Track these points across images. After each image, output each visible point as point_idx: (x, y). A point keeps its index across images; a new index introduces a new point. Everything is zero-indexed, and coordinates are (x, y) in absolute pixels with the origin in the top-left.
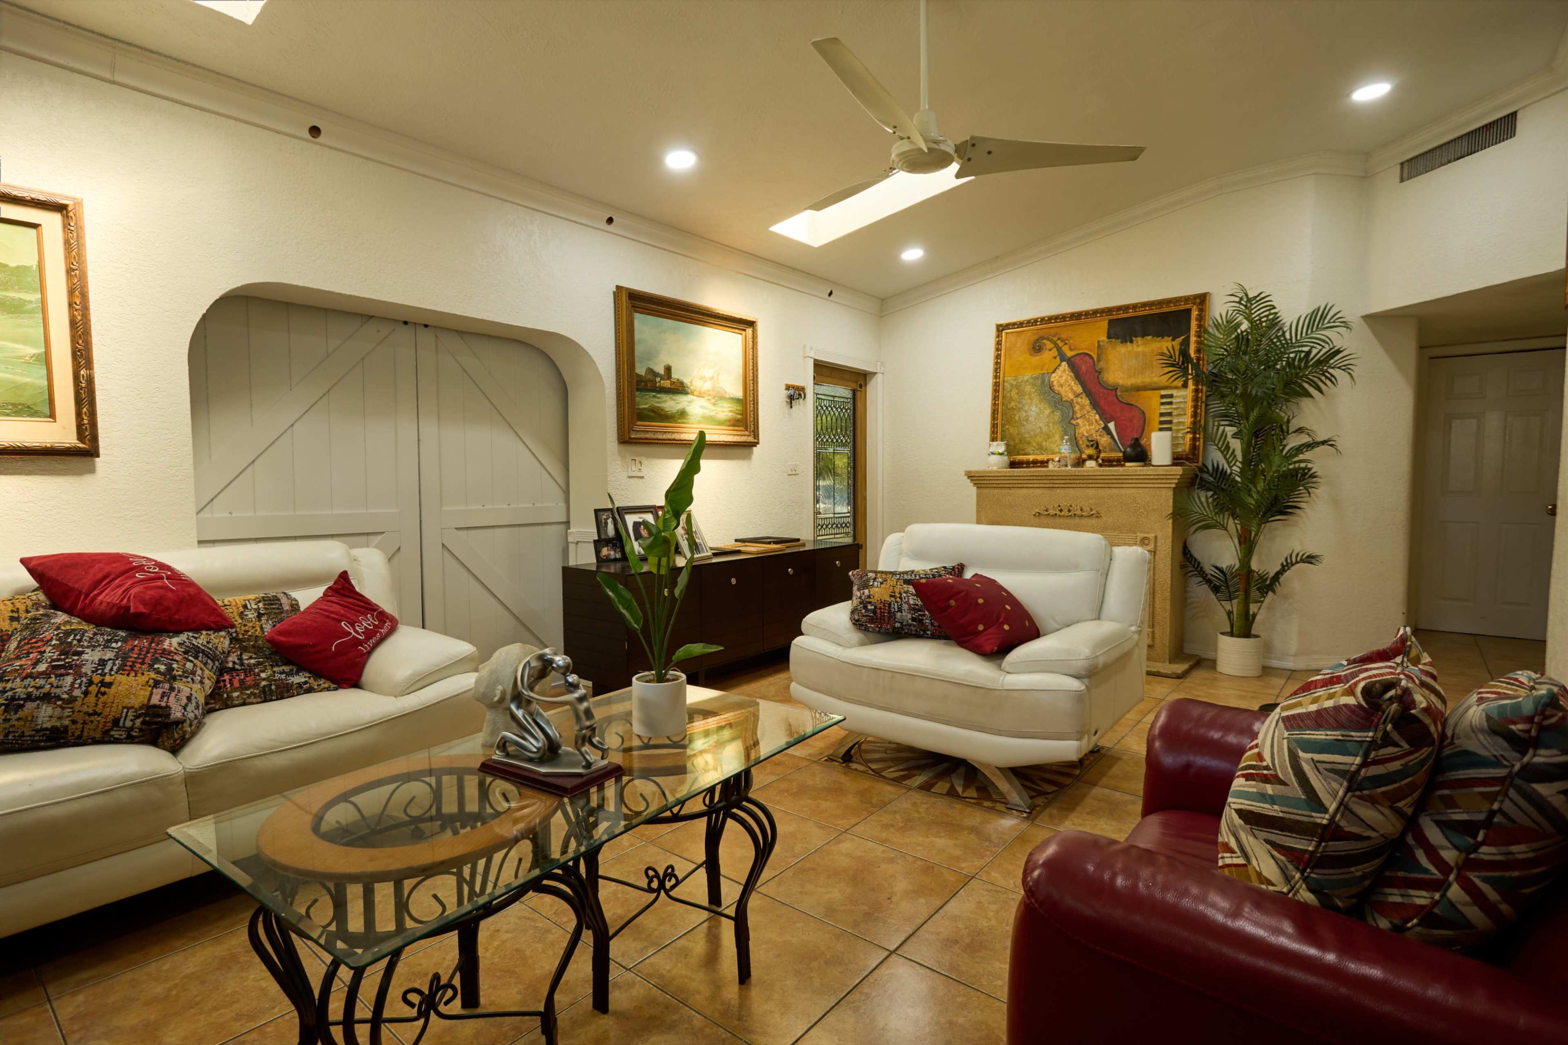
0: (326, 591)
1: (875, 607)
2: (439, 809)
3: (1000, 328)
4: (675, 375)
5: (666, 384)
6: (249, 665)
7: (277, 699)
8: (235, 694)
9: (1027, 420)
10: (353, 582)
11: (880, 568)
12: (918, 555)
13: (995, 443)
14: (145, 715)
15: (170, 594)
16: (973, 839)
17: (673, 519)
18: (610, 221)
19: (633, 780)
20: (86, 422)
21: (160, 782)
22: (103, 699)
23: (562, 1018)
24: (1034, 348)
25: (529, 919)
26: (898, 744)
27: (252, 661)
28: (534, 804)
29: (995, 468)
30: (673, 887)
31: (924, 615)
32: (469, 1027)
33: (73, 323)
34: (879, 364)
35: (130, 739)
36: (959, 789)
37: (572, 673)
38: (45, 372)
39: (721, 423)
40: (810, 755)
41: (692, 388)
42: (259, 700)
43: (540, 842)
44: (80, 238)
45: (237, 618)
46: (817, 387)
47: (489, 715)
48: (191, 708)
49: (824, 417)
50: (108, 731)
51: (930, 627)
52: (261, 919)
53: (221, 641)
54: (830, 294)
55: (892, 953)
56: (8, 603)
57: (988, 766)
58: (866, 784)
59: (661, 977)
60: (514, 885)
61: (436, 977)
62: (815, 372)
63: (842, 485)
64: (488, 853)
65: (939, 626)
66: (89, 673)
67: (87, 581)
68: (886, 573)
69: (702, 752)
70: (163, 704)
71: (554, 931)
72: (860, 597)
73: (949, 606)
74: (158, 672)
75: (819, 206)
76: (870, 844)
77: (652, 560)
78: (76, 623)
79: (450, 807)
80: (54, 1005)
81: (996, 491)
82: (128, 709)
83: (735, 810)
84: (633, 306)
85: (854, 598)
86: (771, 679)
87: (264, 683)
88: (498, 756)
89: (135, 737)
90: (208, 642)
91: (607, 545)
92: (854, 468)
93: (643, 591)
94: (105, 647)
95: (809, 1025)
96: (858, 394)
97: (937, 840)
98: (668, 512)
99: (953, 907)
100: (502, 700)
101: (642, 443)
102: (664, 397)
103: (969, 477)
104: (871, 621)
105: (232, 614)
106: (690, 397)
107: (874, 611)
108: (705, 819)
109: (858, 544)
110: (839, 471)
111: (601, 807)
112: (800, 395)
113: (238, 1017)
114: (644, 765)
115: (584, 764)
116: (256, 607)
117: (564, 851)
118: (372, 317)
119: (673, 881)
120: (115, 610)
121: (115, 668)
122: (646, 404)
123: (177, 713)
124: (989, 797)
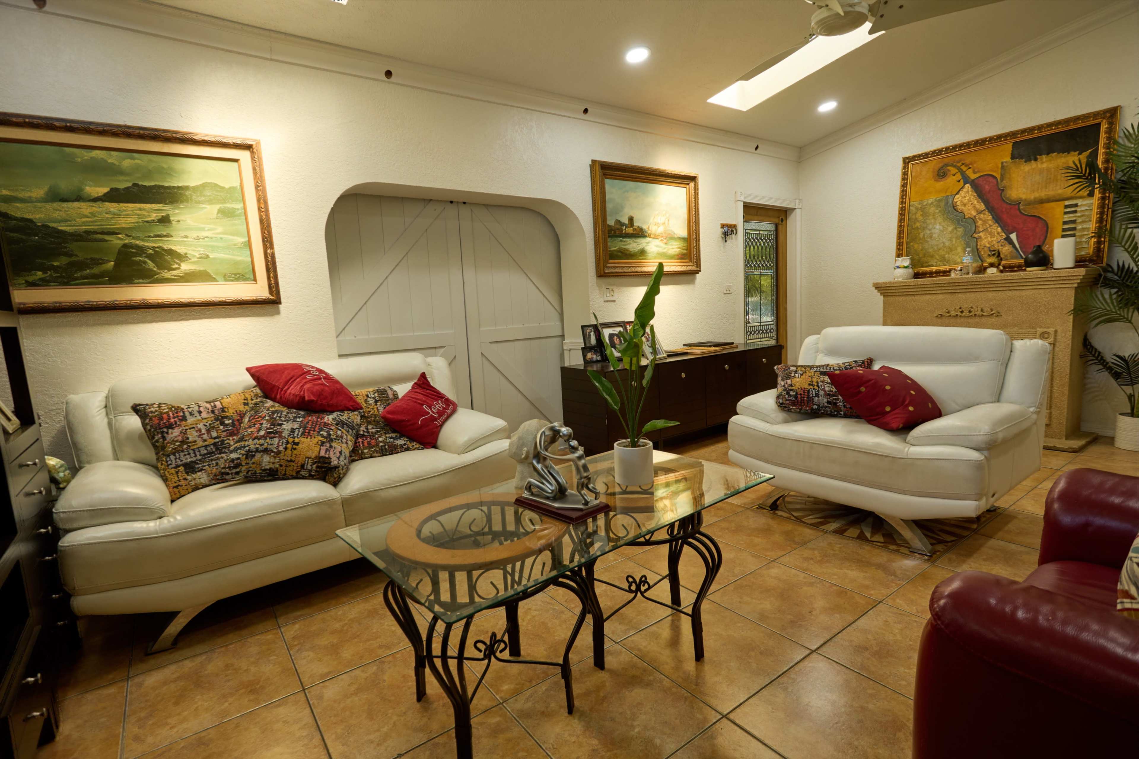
0: (413, 385)
1: (797, 393)
2: (490, 528)
3: (907, 161)
4: (636, 224)
5: (630, 230)
6: (372, 433)
7: (390, 454)
8: (366, 451)
9: (931, 237)
10: (429, 379)
11: (800, 363)
12: (831, 352)
13: (900, 259)
14: (319, 462)
15: (326, 388)
16: (880, 574)
17: (641, 329)
18: (586, 111)
19: (615, 515)
20: (273, 282)
21: (329, 503)
22: (295, 452)
23: (575, 669)
24: (938, 175)
25: (549, 603)
26: (815, 498)
27: (374, 430)
28: (551, 527)
29: (900, 279)
30: (646, 590)
31: (838, 399)
32: (515, 668)
33: (261, 221)
34: (797, 201)
35: (311, 477)
36: (868, 535)
37: (573, 439)
38: (249, 253)
39: (672, 257)
40: (745, 504)
41: (649, 232)
42: (379, 455)
43: (556, 552)
44: (261, 166)
45: (364, 403)
46: (746, 224)
47: (519, 468)
48: (342, 459)
49: (752, 247)
50: (299, 472)
51: (843, 408)
52: (390, 589)
53: (355, 417)
54: (757, 148)
55: (813, 652)
56: (242, 394)
57: (893, 518)
58: (789, 527)
59: (640, 650)
60: (540, 581)
61: (494, 635)
62: (744, 212)
63: (767, 299)
64: (522, 558)
65: (851, 408)
66: (287, 437)
67: (282, 381)
68: (805, 367)
69: (662, 499)
70: (327, 456)
71: (566, 613)
72: (784, 386)
73: (860, 392)
74: (322, 436)
75: (747, 77)
76: (794, 571)
77: (627, 360)
78: (277, 407)
79: (497, 527)
80: (282, 630)
81: (901, 298)
82: (309, 458)
83: (690, 540)
84: (604, 174)
85: (779, 386)
86: (712, 448)
87: (381, 444)
88: (526, 495)
89: (314, 475)
90: (349, 418)
91: (590, 351)
92: (777, 286)
93: (620, 382)
94: (294, 421)
95: (749, 696)
96: (780, 227)
97: (849, 572)
98: (637, 324)
99: (862, 623)
100: (527, 457)
101: (613, 276)
102: (628, 240)
103: (876, 288)
104: (793, 404)
105: (360, 400)
106: (648, 239)
107: (796, 397)
108: (668, 545)
109: (781, 345)
110: (764, 289)
111: (595, 532)
112: (732, 231)
113: (380, 647)
114: (625, 505)
115: (583, 502)
116: (373, 396)
117: (572, 561)
118: (431, 200)
119: (646, 586)
120: (298, 398)
121: (300, 434)
123: (334, 462)
124: (894, 542)
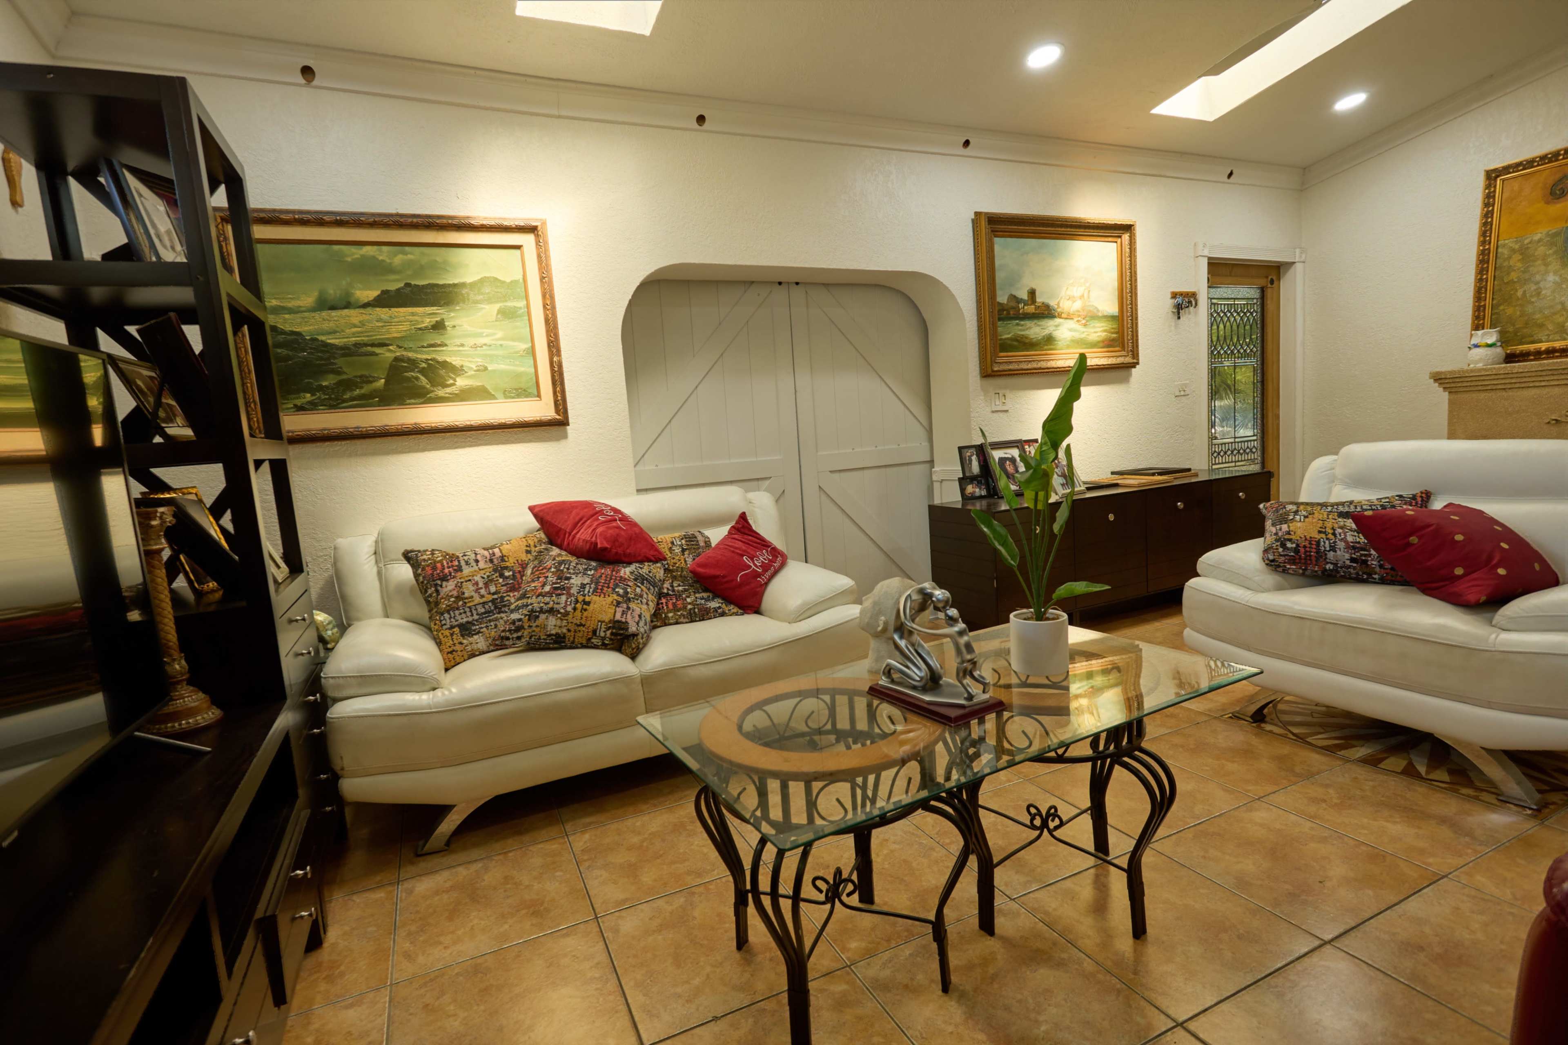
0: (730, 529)
1: (1298, 545)
2: (834, 724)
3: (1492, 176)
4: (1039, 300)
5: (1031, 309)
6: (678, 591)
7: (700, 620)
8: (670, 615)
9: (1539, 294)
10: (751, 522)
11: (1303, 499)
12: (1358, 481)
13: (1480, 333)
14: (613, 628)
15: (623, 533)
16: (1445, 832)
17: (1052, 450)
18: (967, 143)
19: (1012, 717)
20: (559, 398)
21: (625, 680)
22: (585, 614)
23: (951, 930)
24: (1552, 193)
25: (913, 834)
26: (1327, 707)
27: (681, 588)
28: (918, 729)
29: (1480, 365)
30: (1056, 828)
31: (1370, 555)
32: (867, 920)
33: (547, 321)
34: (1298, 251)
35: (604, 646)
36: (1422, 769)
37: (952, 607)
38: (532, 362)
39: (1093, 345)
40: (1209, 710)
41: (1059, 310)
42: (687, 620)
43: (927, 765)
44: (546, 251)
45: (668, 552)
46: (1212, 290)
47: (873, 643)
48: (642, 624)
49: (1221, 326)
50: (589, 639)
51: (1378, 569)
52: (703, 797)
53: (657, 571)
54: (1230, 175)
55: (1325, 943)
56: (524, 539)
57: (1469, 745)
58: (1285, 749)
59: (1046, 913)
60: (903, 803)
61: (838, 872)
62: (1209, 273)
63: (1247, 402)
64: (878, 769)
65: (1392, 569)
66: (575, 593)
67: (570, 523)
68: (1312, 505)
69: (1077, 697)
70: (623, 620)
71: (937, 849)
72: (1276, 534)
73: (1410, 545)
74: (619, 595)
75: (1217, 69)
76: (1293, 818)
77: (1029, 494)
78: (565, 556)
79: (843, 724)
80: (570, 839)
81: (1482, 395)
82: (602, 622)
83: (1126, 759)
84: (992, 231)
85: (1267, 535)
86: (1157, 625)
87: (689, 607)
88: (883, 681)
89: (608, 644)
90: (650, 572)
91: (971, 482)
92: (1263, 382)
93: (1019, 527)
94: (585, 574)
95: (1219, 999)
96: (1269, 293)
97: (1389, 825)
98: (1045, 443)
99: (1413, 906)
100: (885, 630)
101: (1006, 375)
102: (1028, 323)
103: (1436, 380)
104: (1292, 561)
105: (664, 548)
106: (1057, 321)
107: (1296, 550)
108: (1089, 764)
109: (1269, 472)
110: (1241, 387)
111: (982, 739)
112: (1190, 302)
113: (689, 873)
114: (1027, 702)
115: (966, 695)
116: (680, 543)
117: (948, 778)
118: (753, 282)
119: (1057, 822)
120: (588, 545)
121: (591, 590)
122: (1009, 333)
123: (633, 628)
124: (1470, 784)
